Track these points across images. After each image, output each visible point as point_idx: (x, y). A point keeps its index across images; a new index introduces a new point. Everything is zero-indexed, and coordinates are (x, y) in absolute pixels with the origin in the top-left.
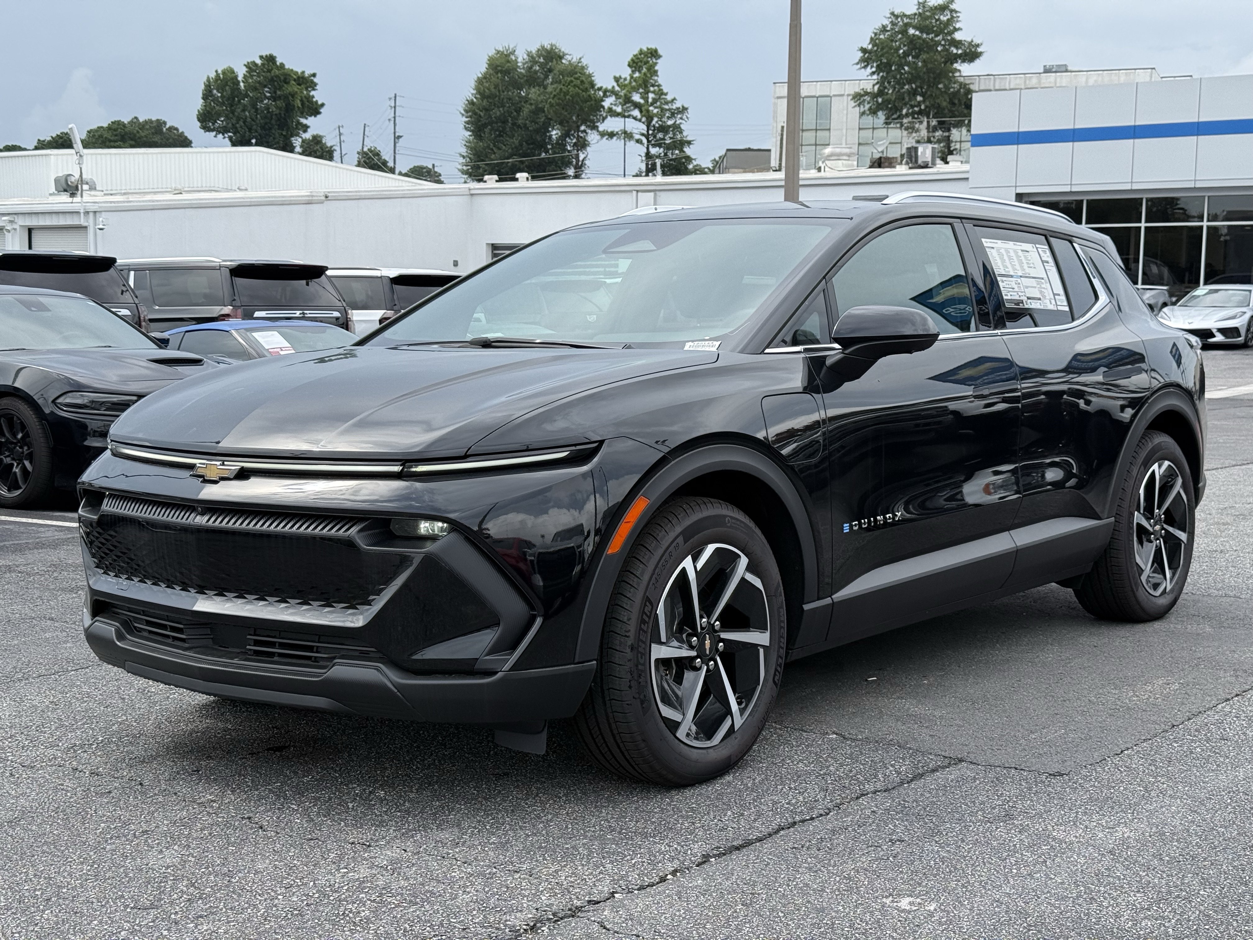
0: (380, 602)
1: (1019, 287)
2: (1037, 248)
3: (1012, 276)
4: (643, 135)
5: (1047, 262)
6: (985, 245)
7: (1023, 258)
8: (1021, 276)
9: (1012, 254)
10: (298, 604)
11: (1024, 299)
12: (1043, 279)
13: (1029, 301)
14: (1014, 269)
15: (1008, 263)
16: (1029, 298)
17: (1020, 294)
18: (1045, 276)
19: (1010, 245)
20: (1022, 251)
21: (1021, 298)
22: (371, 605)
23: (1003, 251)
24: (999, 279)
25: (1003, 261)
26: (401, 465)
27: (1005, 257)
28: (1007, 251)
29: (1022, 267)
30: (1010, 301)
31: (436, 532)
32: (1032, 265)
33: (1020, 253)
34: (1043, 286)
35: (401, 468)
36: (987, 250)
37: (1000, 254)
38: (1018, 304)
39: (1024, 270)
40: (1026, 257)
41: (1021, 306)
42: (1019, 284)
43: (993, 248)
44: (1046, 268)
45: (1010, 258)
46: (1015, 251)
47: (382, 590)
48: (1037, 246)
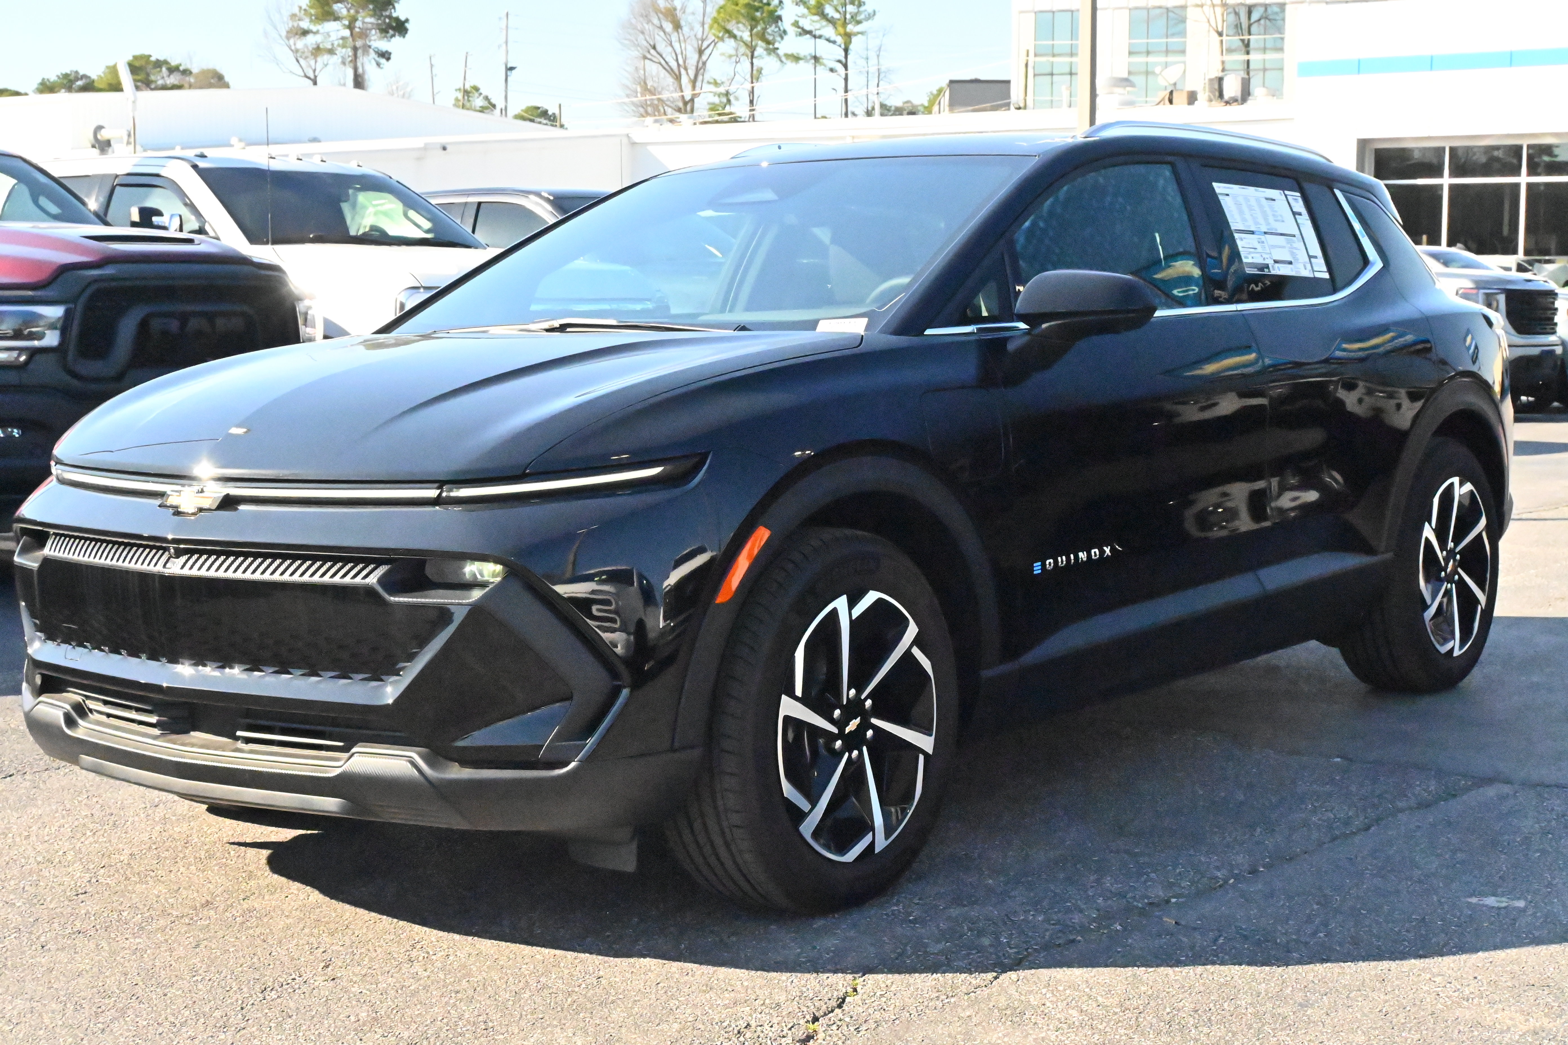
0: (412, 670)
1: (1264, 247)
2: (1286, 196)
3: (1252, 233)
4: (839, 61)
5: (1300, 214)
6: (1218, 191)
7: (1267, 209)
8: (1265, 233)
9: (1253, 202)
10: (302, 675)
11: (1270, 262)
12: (1294, 236)
13: (1277, 265)
14: (1256, 223)
15: (1247, 216)
16: (1276, 262)
17: (1265, 256)
18: (1297, 232)
19: (1251, 191)
20: (1267, 199)
21: (1266, 262)
22: (399, 675)
23: (1241, 199)
24: (1236, 235)
25: (1241, 212)
26: (438, 488)
27: (1245, 208)
28: (1246, 199)
29: (1266, 219)
30: (1252, 265)
31: (486, 578)
32: (1279, 218)
33: (1264, 202)
34: (1295, 245)
35: (439, 491)
36: (1220, 197)
37: (1238, 205)
38: (1262, 269)
39: (1268, 224)
40: (1271, 207)
41: (1266, 272)
42: (1263, 242)
43: (1227, 195)
44: (1299, 221)
45: (1250, 208)
46: (1258, 200)
47: (415, 655)
48: (1287, 192)
